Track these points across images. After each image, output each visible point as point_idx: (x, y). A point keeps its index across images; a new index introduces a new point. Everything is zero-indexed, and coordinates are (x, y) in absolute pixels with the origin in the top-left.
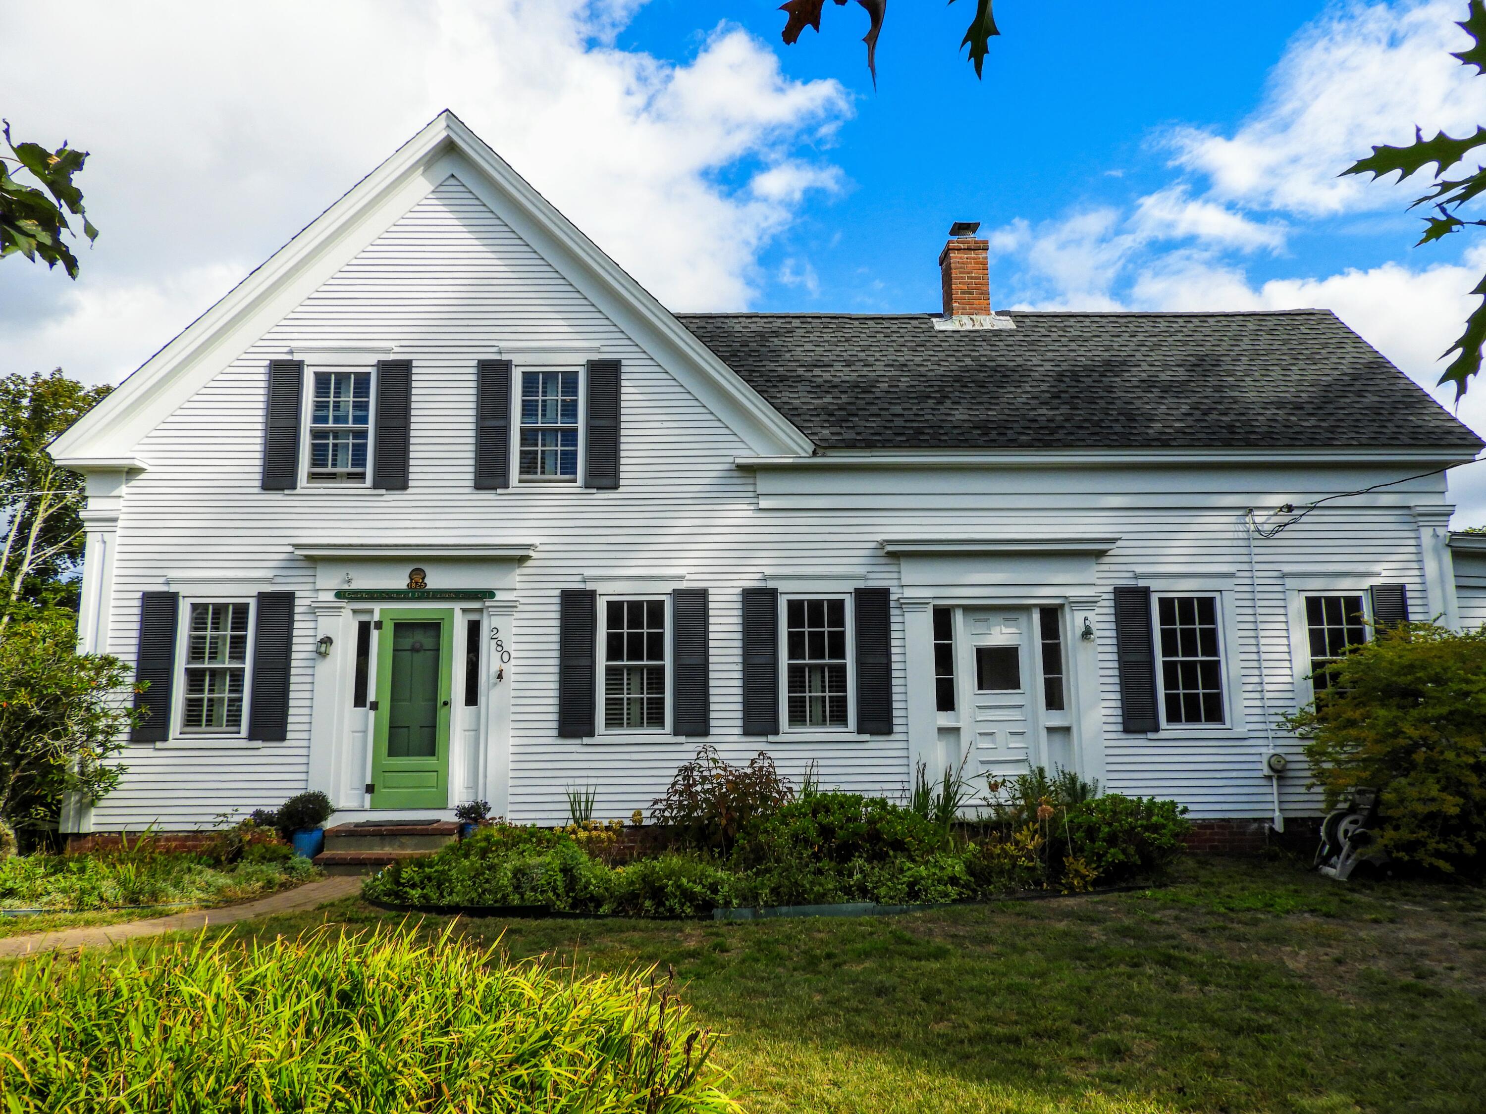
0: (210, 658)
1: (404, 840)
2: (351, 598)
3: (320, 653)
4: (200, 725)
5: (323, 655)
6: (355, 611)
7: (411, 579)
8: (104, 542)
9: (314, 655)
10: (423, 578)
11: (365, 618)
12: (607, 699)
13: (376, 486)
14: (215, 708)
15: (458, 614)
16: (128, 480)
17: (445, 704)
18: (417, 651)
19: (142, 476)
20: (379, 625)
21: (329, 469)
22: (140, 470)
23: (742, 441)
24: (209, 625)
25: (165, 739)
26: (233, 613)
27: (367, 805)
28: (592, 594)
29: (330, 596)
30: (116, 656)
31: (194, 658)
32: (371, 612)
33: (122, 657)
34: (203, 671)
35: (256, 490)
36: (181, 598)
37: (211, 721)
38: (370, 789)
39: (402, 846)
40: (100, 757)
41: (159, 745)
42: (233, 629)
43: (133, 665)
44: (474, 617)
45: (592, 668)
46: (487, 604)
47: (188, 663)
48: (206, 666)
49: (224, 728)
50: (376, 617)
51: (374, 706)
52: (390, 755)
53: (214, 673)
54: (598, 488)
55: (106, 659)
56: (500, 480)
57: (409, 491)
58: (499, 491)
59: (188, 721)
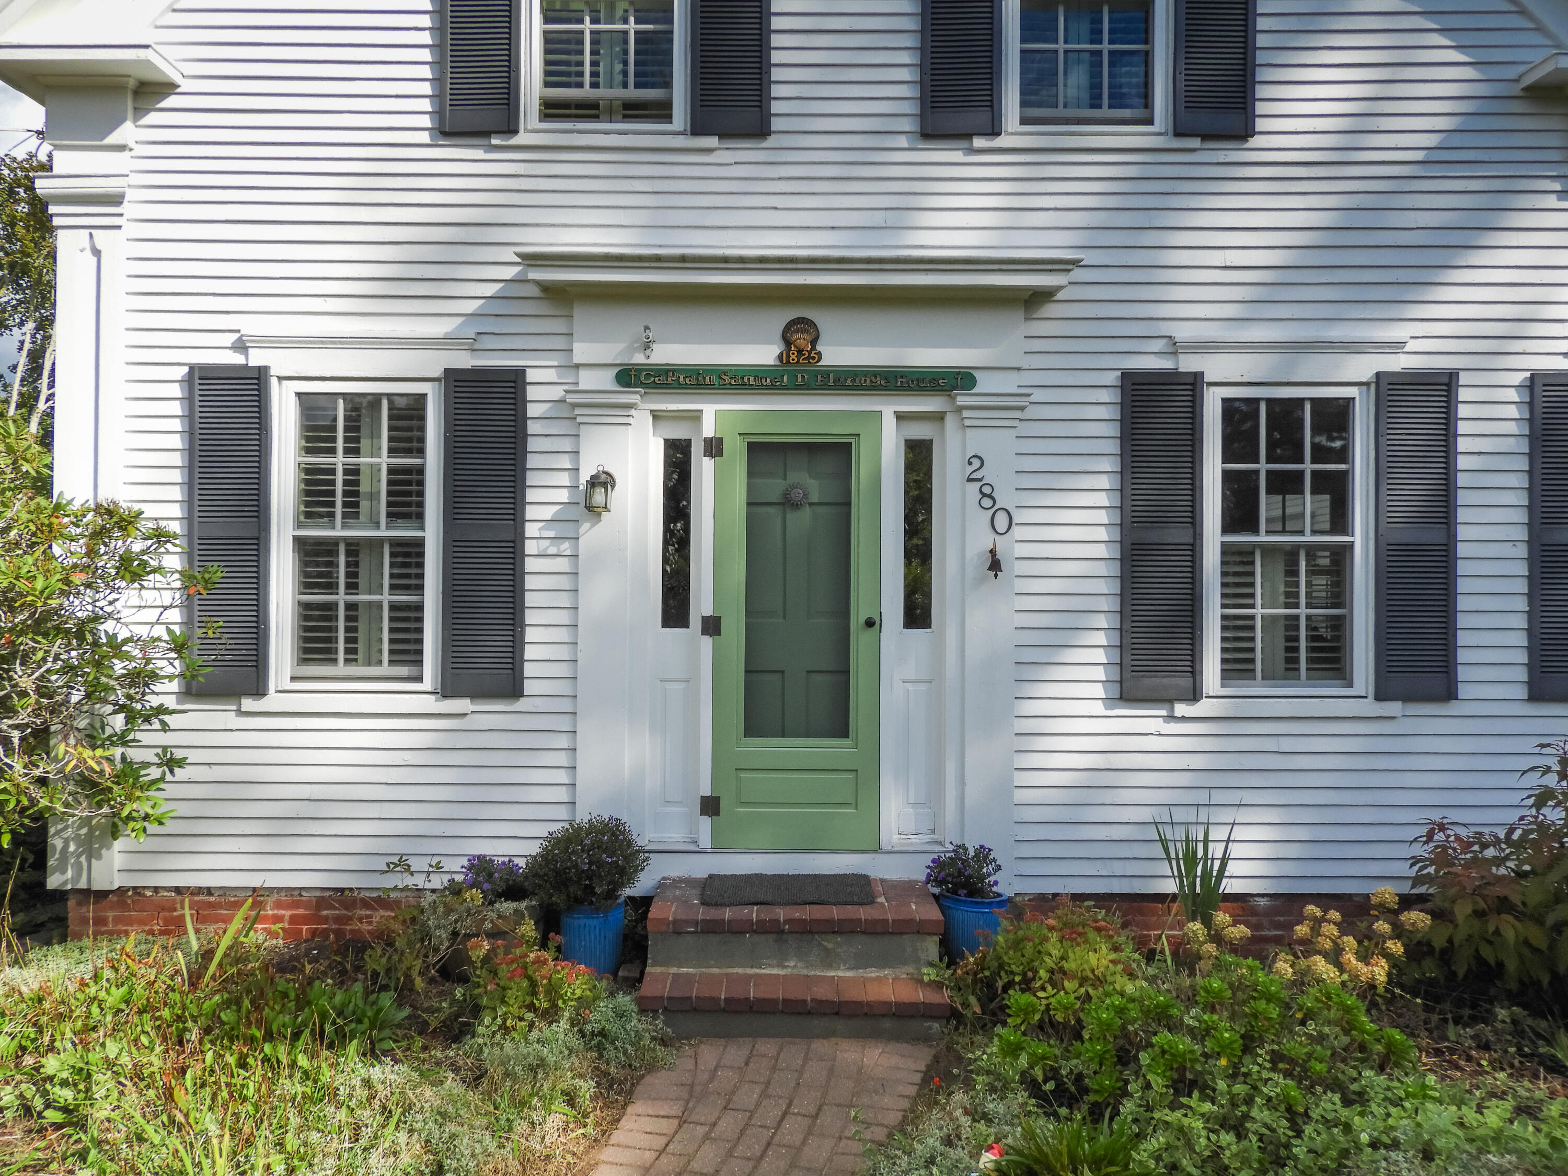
0: (345, 516)
1: (829, 943)
2: (655, 386)
3: (590, 508)
4: (335, 661)
5: (593, 511)
6: (656, 416)
7: (788, 343)
8: (97, 253)
9: (574, 513)
10: (814, 342)
11: (678, 432)
12: (1224, 617)
13: (697, 129)
14: (362, 625)
15: (889, 423)
16: (139, 112)
17: (870, 623)
18: (796, 506)
19: (171, 101)
20: (714, 448)
21: (586, 92)
22: (169, 88)
23: (1540, 29)
24: (340, 444)
25: (260, 691)
26: (391, 418)
27: (706, 841)
28: (1195, 382)
29: (605, 380)
30: (136, 507)
31: (308, 515)
32: (696, 417)
33: (150, 511)
34: (335, 542)
35: (425, 137)
36: (274, 382)
37: (355, 651)
38: (710, 806)
39: (829, 959)
40: (122, 740)
41: (248, 704)
42: (392, 451)
43: (175, 527)
44: (919, 431)
45: (1194, 549)
46: (962, 400)
47: (299, 525)
48: (338, 532)
49: (385, 669)
50: (708, 430)
51: (712, 626)
52: (750, 731)
53: (354, 548)
54: (1205, 137)
55: (110, 513)
56: (981, 117)
57: (771, 141)
58: (978, 142)
59: (306, 651)
